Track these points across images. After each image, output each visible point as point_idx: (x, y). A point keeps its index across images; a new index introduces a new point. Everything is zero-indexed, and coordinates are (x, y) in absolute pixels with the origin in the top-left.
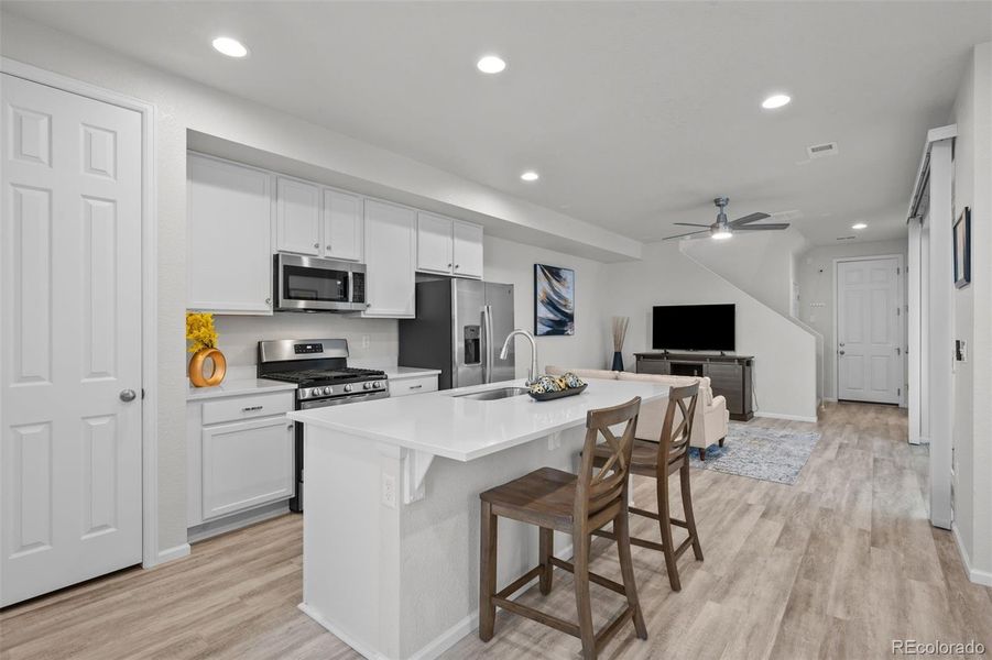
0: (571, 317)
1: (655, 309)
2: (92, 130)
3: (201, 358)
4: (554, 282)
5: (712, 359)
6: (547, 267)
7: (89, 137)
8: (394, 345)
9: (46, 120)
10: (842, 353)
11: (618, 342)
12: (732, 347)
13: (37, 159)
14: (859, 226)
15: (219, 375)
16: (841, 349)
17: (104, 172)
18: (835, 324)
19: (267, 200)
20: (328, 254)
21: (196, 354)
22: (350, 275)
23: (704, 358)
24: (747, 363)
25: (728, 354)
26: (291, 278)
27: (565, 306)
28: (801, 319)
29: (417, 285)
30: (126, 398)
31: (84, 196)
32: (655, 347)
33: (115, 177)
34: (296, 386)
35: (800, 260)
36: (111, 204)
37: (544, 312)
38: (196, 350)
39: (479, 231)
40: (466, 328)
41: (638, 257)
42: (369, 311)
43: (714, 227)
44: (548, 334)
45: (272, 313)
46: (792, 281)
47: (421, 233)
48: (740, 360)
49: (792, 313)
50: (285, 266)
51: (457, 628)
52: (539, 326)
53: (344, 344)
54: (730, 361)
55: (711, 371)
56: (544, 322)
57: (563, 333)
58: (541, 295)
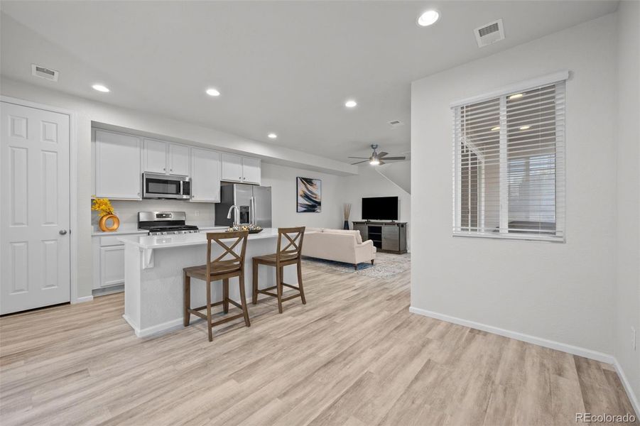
0: (319, 204)
1: (363, 199)
2: (46, 123)
3: (105, 219)
4: (308, 186)
5: (386, 224)
6: (303, 179)
7: (45, 126)
8: (213, 215)
9: (24, 121)
11: (347, 215)
12: (397, 219)
13: (21, 136)
15: (115, 226)
17: (52, 140)
19: (138, 149)
20: (171, 173)
21: (102, 217)
22: (181, 182)
23: (382, 224)
24: (403, 226)
25: (396, 221)
26: (150, 184)
27: (315, 198)
29: (221, 187)
30: (63, 233)
31: (43, 151)
32: (363, 218)
33: (57, 142)
34: (148, 231)
36: (55, 154)
37: (302, 201)
38: (102, 215)
39: (259, 161)
40: (241, 207)
41: (356, 174)
42: (193, 199)
43: (371, 159)
44: (305, 211)
45: (141, 200)
47: (223, 163)
48: (398, 224)
50: (147, 179)
51: (175, 321)
52: (299, 207)
53: (184, 214)
54: (394, 224)
55: (386, 231)
56: (303, 205)
57: (314, 211)
58: (300, 192)
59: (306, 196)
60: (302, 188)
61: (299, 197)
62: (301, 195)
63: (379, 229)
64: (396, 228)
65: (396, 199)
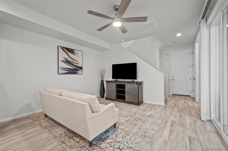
0: (81, 68)
1: (113, 65)
4: (70, 54)
5: (128, 82)
6: (63, 47)
10: (174, 80)
11: (102, 77)
12: (136, 79)
14: (179, 35)
16: (173, 78)
18: (171, 71)
23: (125, 82)
24: (140, 84)
25: (135, 80)
27: (77, 64)
28: (161, 70)
32: (113, 78)
35: (161, 51)
37: (63, 65)
41: (108, 48)
44: (66, 73)
46: (158, 57)
48: (137, 83)
49: (158, 67)
54: (134, 83)
55: (128, 87)
56: (63, 69)
57: (76, 73)
58: (61, 58)
59: (67, 62)
60: (63, 55)
61: (60, 62)
62: (62, 61)
63: (123, 87)
64: (136, 86)
65: (135, 64)
